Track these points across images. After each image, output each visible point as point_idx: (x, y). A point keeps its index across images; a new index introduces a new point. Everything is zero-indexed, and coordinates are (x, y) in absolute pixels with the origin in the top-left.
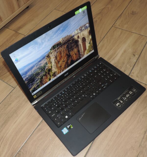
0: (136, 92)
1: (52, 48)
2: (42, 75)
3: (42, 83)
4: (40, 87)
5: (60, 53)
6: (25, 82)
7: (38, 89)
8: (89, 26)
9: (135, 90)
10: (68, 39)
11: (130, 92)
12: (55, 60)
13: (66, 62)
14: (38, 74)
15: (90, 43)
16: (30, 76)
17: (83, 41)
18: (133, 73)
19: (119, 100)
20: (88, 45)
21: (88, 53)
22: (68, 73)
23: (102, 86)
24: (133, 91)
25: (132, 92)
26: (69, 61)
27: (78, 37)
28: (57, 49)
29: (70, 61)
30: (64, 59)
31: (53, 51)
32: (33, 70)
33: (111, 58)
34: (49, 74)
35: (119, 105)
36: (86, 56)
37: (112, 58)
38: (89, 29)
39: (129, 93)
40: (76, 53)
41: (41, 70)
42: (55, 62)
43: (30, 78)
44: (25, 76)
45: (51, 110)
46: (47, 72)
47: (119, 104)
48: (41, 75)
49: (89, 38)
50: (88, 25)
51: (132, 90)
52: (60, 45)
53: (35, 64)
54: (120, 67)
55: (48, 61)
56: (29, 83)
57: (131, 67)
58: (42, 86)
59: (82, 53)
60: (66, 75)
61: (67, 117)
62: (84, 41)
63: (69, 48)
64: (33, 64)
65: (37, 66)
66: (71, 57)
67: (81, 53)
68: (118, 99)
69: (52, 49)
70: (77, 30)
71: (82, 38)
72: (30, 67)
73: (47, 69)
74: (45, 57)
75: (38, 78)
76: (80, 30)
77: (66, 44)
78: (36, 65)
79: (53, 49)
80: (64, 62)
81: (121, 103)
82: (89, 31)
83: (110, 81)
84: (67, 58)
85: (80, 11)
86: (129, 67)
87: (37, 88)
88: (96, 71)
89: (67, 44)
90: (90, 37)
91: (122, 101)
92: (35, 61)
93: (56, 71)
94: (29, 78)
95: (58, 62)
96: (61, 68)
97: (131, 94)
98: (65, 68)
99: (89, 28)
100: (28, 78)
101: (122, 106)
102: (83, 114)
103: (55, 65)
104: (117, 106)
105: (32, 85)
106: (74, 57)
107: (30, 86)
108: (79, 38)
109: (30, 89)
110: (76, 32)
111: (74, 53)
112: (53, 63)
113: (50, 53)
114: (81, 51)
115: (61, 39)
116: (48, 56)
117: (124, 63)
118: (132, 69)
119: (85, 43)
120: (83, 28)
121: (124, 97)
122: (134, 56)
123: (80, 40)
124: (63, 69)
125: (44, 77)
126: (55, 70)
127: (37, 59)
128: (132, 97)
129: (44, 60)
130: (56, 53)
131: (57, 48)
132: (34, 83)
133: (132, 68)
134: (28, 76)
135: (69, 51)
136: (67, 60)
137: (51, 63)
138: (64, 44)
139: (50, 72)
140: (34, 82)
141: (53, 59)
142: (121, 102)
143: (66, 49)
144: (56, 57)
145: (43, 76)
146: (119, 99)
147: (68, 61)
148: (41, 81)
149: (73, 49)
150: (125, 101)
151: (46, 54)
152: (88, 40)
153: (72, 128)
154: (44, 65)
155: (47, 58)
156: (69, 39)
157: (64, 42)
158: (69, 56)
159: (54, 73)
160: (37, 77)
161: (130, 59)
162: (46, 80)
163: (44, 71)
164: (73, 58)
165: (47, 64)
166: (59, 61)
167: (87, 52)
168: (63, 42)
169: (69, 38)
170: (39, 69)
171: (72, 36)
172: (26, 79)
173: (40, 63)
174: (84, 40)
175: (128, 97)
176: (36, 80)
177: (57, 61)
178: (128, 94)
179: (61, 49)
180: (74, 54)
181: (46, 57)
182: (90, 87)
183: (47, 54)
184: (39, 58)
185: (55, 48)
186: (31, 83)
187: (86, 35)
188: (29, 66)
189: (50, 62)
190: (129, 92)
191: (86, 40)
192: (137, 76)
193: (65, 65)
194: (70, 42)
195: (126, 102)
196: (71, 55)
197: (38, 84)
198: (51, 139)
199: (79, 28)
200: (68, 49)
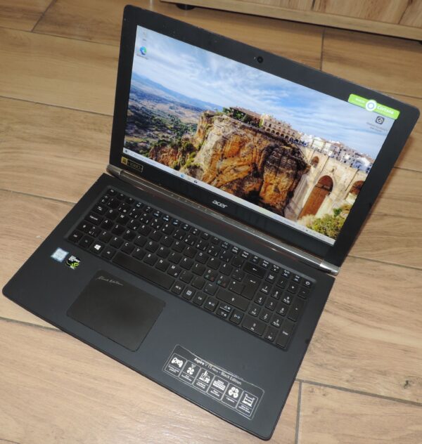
0: (242, 407)
1: (230, 112)
2: (169, 140)
3: (156, 153)
4: (147, 156)
5: (240, 143)
6: (129, 111)
7: (141, 154)
8: (368, 169)
9: (250, 405)
10: (282, 135)
11: (237, 391)
12: (217, 142)
13: (239, 179)
14: (162, 127)
15: (337, 212)
16: (144, 110)
17: (321, 185)
18: (324, 395)
19: (195, 362)
20: (326, 209)
21: (311, 228)
22: (224, 206)
23: (226, 307)
24: (242, 399)
25: (236, 396)
26: (249, 186)
27: (316, 161)
28: (241, 128)
29: (251, 189)
30: (240, 166)
31: (227, 119)
32: (160, 106)
33: (354, 313)
34: (184, 153)
35: (176, 365)
36: (300, 225)
37: (355, 317)
38: (363, 177)
39: (229, 388)
40: (280, 188)
41: (172, 126)
42: (215, 148)
43: (142, 116)
44: (136, 101)
45: (105, 209)
46: (184, 146)
47: (180, 366)
48: (166, 135)
49: (345, 199)
50: (367, 163)
51: (244, 395)
52: (254, 127)
53: (172, 100)
54: (333, 349)
55: (201, 127)
56: (133, 123)
57: (347, 381)
58: (152, 159)
59: (296, 207)
60: (217, 203)
61: (98, 247)
62: (323, 187)
63: (271, 157)
64: (167, 95)
65: (171, 108)
66: (262, 184)
67: (291, 205)
68: (195, 359)
69: (229, 114)
70: (326, 142)
71: (324, 174)
72: (156, 94)
73: (187, 139)
74: (201, 110)
75: (156, 132)
76: (335, 152)
77: (270, 140)
78: (172, 105)
79: (231, 116)
80: (235, 174)
81: (186, 369)
82: (358, 182)
83: (255, 325)
84: (250, 172)
85: (371, 106)
86: (345, 377)
87: (141, 151)
88: (271, 277)
89: (272, 144)
90: (351, 200)
91: (193, 371)
92: (175, 94)
93: (203, 168)
94: (140, 112)
95: (223, 155)
96: (217, 176)
97: (227, 393)
98: (228, 187)
99: (366, 175)
100: (138, 110)
101: (177, 374)
102: (117, 282)
103: (211, 152)
104: (173, 362)
105: (136, 132)
106: (268, 193)
107: (132, 129)
108: (315, 166)
109: (128, 135)
110: (319, 144)
111: (274, 182)
112: (209, 145)
113: (218, 115)
114: (297, 203)
115: (267, 117)
116: (209, 117)
117: (352, 356)
118: (340, 388)
119: (323, 197)
120: (347, 157)
121: (209, 374)
122: (405, 383)
123: (315, 175)
124: (222, 185)
125: (169, 147)
126: (202, 163)
127: (182, 97)
128: (220, 398)
129: (194, 114)
130: (231, 131)
131: (242, 124)
132: (142, 134)
133: (346, 385)
134: (140, 106)
135: (264, 163)
136: (246, 178)
137: (205, 138)
138: (267, 135)
139: (188, 154)
140: (142, 131)
141: (214, 136)
142: (191, 371)
143: (262, 152)
144: (224, 141)
145: (169, 143)
146: (198, 361)
147: (247, 183)
148: (160, 149)
149: (277, 171)
150: (196, 382)
151: (209, 109)
152: (338, 200)
153: (72, 267)
154: (188, 124)
155: (205, 119)
156: (287, 137)
157: (268, 130)
158: (257, 173)
159: (195, 167)
160: (157, 130)
161: (384, 373)
162: (169, 157)
163: (178, 134)
164: (263, 189)
165: (195, 130)
166: (226, 158)
167: (313, 223)
168: (267, 128)
169: (290, 137)
170: (172, 120)
171: (302, 140)
172: (133, 107)
173: (182, 110)
174: (326, 185)
175: (212, 386)
176: (152, 133)
177: (222, 151)
178: (226, 384)
179: (249, 135)
180: (271, 184)
181: (203, 114)
182: (207, 276)
183: (210, 111)
184: (188, 99)
185: (238, 119)
186: (137, 125)
187: (341, 181)
188: (157, 90)
189: (204, 133)
190: (233, 389)
191: (331, 190)
192: (317, 410)
193: (231, 182)
194: (285, 147)
195: (195, 384)
196: (264, 177)
197: (149, 146)
198: (38, 237)
199: (333, 142)
200: (266, 157)
